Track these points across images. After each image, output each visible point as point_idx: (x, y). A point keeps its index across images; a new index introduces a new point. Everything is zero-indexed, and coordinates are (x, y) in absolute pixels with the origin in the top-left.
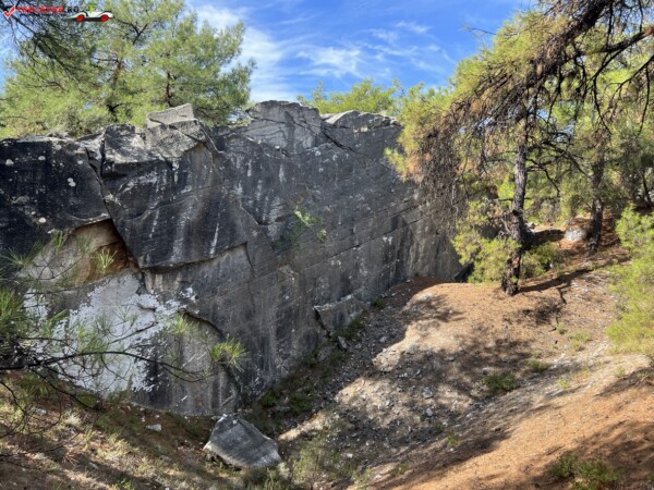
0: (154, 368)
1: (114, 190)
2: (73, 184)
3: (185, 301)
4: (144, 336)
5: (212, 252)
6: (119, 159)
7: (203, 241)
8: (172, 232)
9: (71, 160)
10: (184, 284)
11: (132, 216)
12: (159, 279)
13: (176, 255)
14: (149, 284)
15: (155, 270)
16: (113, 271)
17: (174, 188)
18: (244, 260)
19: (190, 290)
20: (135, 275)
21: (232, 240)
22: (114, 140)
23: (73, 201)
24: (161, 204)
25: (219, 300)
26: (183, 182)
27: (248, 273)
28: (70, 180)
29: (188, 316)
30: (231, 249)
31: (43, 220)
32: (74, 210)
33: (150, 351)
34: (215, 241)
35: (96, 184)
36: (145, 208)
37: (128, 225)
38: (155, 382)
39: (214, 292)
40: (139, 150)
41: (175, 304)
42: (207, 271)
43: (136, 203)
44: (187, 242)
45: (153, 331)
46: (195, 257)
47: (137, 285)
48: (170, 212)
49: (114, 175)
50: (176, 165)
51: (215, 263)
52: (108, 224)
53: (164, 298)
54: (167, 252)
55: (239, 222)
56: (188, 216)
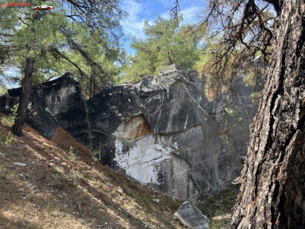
0: (161, 176)
1: (144, 103)
2: (130, 101)
3: (173, 148)
4: (157, 161)
5: (185, 127)
6: (146, 90)
7: (181, 123)
8: (167, 119)
9: (129, 91)
10: (173, 141)
11: (151, 113)
12: (163, 138)
13: (169, 129)
14: (159, 140)
15: (161, 135)
16: (144, 134)
17: (167, 100)
18: (201, 131)
19: (176, 143)
20: (154, 136)
21: (194, 122)
22: (146, 83)
23: (130, 107)
24: (162, 107)
25: (189, 149)
26: (171, 97)
27: (203, 137)
28: (129, 99)
29: (173, 154)
30: (195, 126)
31: (120, 115)
32: (130, 111)
33: (159, 168)
34: (186, 122)
35: (138, 100)
36: (156, 109)
37: (150, 116)
38: (161, 181)
39: (186, 145)
40: (154, 86)
41: (170, 149)
42: (183, 136)
43: (152, 107)
44: (174, 123)
45: (160, 160)
46: (177, 129)
47: (154, 140)
48: (166, 110)
49: (144, 96)
50: (168, 91)
51: (187, 132)
52: (142, 115)
53: (165, 146)
54: (165, 127)
55: (198, 114)
56: (174, 112)
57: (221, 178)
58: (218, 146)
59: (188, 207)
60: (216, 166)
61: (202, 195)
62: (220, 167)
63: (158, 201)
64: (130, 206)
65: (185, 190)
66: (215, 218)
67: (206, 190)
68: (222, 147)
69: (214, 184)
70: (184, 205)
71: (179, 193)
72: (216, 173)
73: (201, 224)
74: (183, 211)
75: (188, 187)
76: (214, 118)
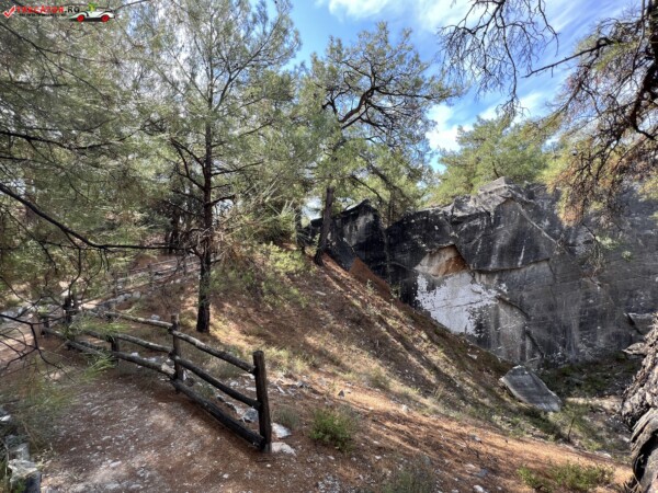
0: (479, 326)
1: (456, 231)
2: (437, 228)
3: (500, 291)
4: (474, 306)
5: (519, 263)
6: (459, 214)
7: (513, 257)
8: (490, 251)
9: (437, 217)
10: (500, 281)
11: (466, 243)
12: (483, 277)
13: (494, 264)
14: (477, 279)
15: (481, 272)
16: (456, 270)
17: (492, 227)
18: (548, 270)
19: (504, 285)
20: (470, 273)
21: (536, 256)
22: (459, 205)
23: (437, 236)
24: (483, 235)
25: (525, 294)
26: (497, 222)
27: (551, 280)
28: (436, 226)
29: (499, 298)
30: (536, 262)
31: (424, 245)
32: (437, 241)
33: (478, 315)
34: (522, 257)
35: (448, 227)
36: (474, 238)
37: (464, 248)
38: (481, 332)
39: (521, 288)
40: (472, 208)
41: (494, 292)
42: (516, 275)
43: (468, 236)
44: (501, 258)
45: (479, 305)
46: (506, 265)
47: (471, 279)
48: (489, 240)
49: (456, 222)
50: (492, 214)
51: (523, 271)
52: (453, 246)
53: (487, 288)
54: (488, 262)
55: (542, 245)
56: (501, 241)
57: (585, 342)
58: (579, 293)
59: (523, 374)
60: (575, 323)
61: (547, 362)
62: (582, 326)
63: (475, 357)
64: (437, 356)
65: (518, 350)
66: (571, 399)
67: (554, 355)
68: (588, 296)
69: (569, 349)
70: (515, 370)
71: (509, 352)
72: (574, 332)
73: (545, 402)
74: (514, 378)
75: (523, 347)
76: (572, 252)
